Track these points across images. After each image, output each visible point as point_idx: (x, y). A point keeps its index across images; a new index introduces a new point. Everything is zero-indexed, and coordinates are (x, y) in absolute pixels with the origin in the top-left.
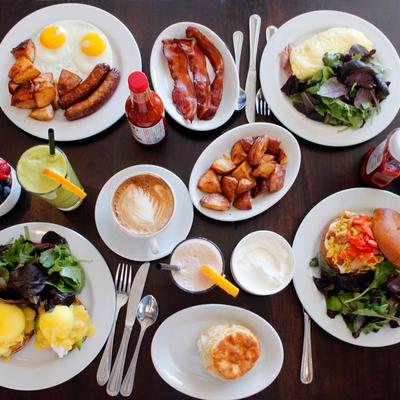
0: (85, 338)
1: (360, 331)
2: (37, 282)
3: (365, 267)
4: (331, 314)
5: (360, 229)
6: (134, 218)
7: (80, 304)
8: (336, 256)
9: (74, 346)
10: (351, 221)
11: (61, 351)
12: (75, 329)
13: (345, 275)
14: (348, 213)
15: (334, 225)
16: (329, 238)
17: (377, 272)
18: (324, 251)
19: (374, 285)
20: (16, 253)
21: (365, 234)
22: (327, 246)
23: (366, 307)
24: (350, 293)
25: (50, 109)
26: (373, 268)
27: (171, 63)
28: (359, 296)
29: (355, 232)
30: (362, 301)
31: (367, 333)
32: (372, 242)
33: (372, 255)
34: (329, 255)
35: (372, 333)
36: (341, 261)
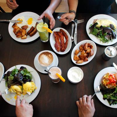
0: (35, 90)
1: (112, 104)
2: (21, 77)
3: (113, 87)
4: (104, 99)
5: (112, 77)
6: (43, 62)
7: (32, 81)
8: (106, 84)
9: (32, 92)
10: (109, 75)
11: (29, 94)
12: (32, 87)
13: (108, 89)
14: (109, 73)
15: (105, 76)
16: (104, 79)
17: (116, 88)
18: (102, 82)
19: (115, 92)
20: (15, 72)
21: (113, 78)
22: (103, 81)
23: (113, 97)
24: (109, 93)
25: (25, 36)
26: (115, 87)
27: (55, 37)
28: (111, 94)
29: (111, 78)
30: (112, 96)
31: (113, 104)
32: (115, 80)
33: (115, 84)
34: (104, 83)
35: (115, 105)
36: (107, 85)
